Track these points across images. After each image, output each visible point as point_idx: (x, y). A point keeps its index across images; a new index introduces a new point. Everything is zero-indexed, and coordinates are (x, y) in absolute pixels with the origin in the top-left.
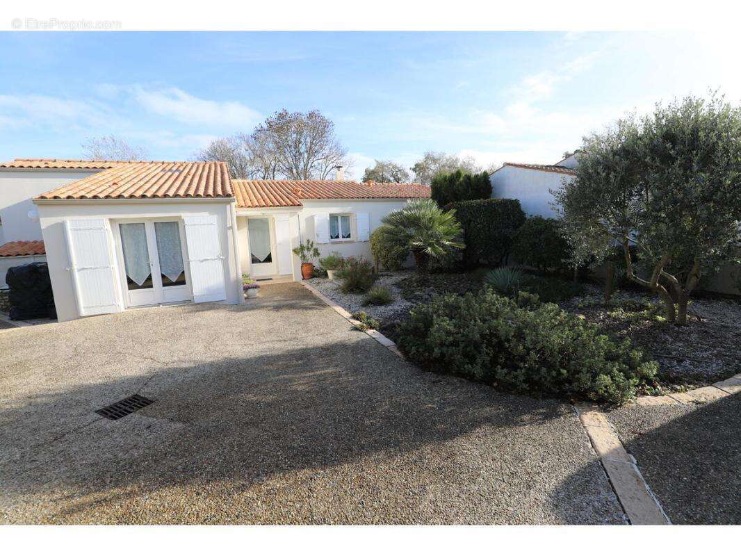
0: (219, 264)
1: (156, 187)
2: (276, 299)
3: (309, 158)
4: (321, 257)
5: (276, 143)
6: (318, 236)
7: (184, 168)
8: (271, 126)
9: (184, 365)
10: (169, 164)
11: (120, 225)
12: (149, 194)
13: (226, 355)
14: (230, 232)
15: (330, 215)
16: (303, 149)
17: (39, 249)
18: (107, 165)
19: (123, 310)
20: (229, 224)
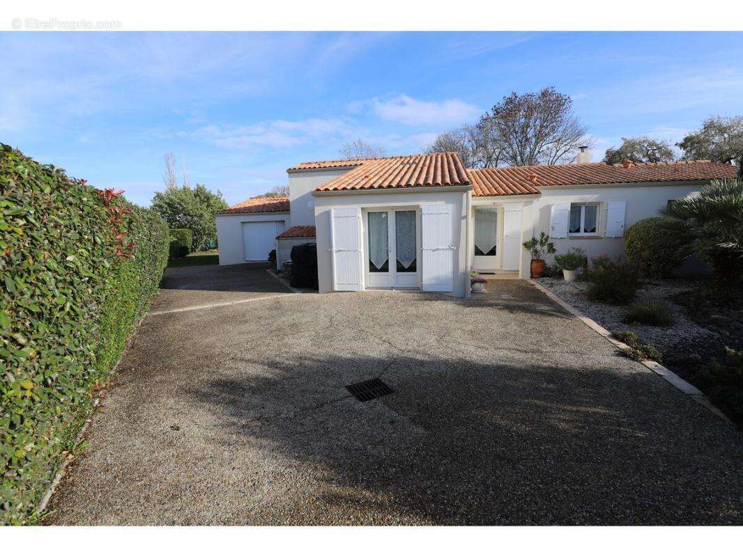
0: (450, 254)
1: (398, 178)
2: (504, 296)
3: (537, 143)
4: (557, 253)
5: (502, 130)
6: (553, 228)
7: (420, 161)
8: (498, 113)
9: (419, 357)
10: (406, 158)
11: (369, 213)
12: (394, 185)
13: (460, 355)
14: (463, 221)
15: (572, 204)
16: (531, 133)
17: (311, 232)
18: (359, 163)
19: (364, 290)
20: (464, 214)
